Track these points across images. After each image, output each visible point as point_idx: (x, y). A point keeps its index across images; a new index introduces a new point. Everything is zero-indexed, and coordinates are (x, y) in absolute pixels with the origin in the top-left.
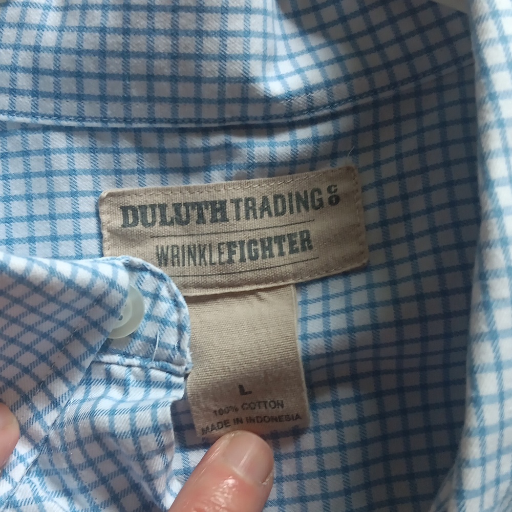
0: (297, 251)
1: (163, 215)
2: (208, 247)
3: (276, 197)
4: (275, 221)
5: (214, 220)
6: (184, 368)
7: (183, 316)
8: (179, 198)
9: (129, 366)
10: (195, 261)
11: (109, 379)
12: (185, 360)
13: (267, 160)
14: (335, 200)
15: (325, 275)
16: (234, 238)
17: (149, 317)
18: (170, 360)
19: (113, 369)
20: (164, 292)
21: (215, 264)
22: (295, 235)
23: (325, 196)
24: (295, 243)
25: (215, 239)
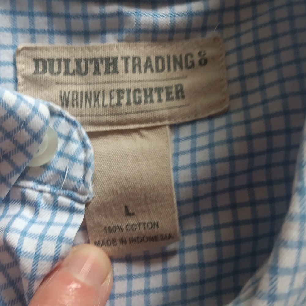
0: (172, 99)
1: (67, 67)
2: (101, 94)
3: (157, 58)
4: (155, 75)
5: (107, 72)
6: (86, 197)
7: (89, 156)
8: (80, 55)
9: (41, 192)
10: (90, 104)
11: (24, 201)
12: (88, 191)
13: (151, 28)
14: (204, 62)
15: (193, 118)
16: (122, 86)
17: (61, 154)
18: (75, 190)
19: (27, 193)
20: (75, 135)
21: (106, 106)
22: (171, 87)
23: (196, 59)
24: (171, 93)
25: (108, 87)
